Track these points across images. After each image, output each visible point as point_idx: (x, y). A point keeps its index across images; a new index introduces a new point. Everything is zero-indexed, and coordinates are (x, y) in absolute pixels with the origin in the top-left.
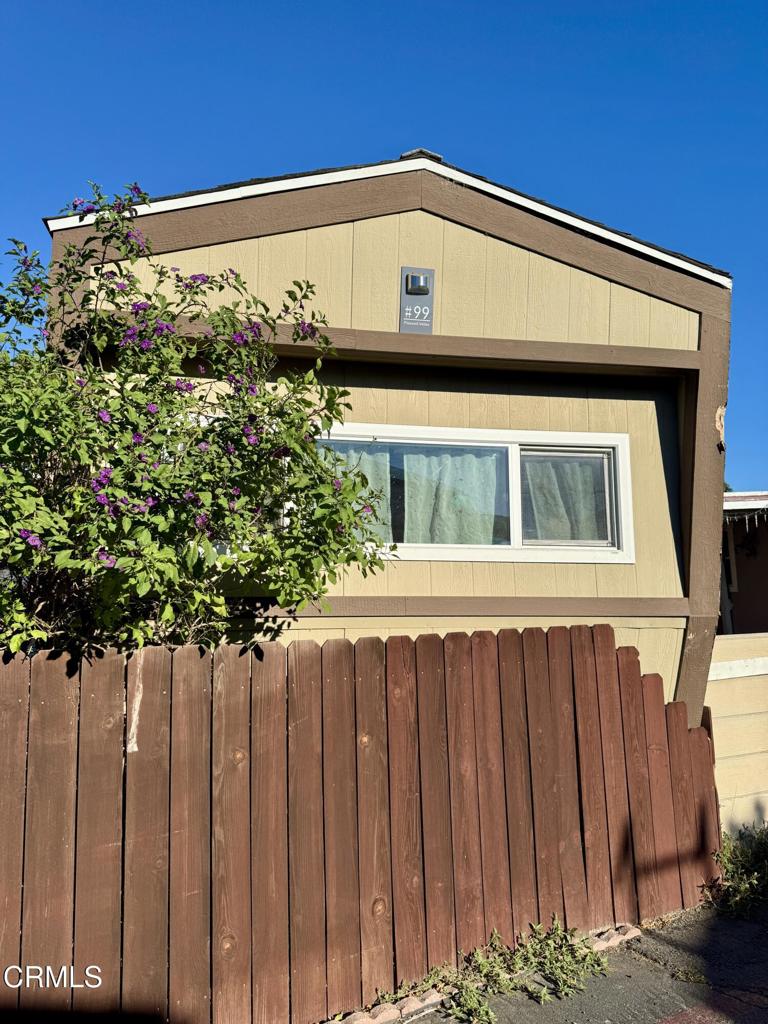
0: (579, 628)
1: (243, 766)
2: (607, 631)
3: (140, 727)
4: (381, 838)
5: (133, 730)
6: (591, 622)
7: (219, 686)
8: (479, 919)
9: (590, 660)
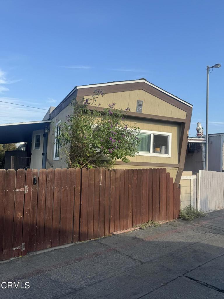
0: (161, 169)
1: (114, 189)
2: (165, 169)
3: (102, 181)
4: (132, 202)
5: (101, 181)
6: (163, 168)
7: (111, 176)
8: (144, 217)
9: (162, 175)
